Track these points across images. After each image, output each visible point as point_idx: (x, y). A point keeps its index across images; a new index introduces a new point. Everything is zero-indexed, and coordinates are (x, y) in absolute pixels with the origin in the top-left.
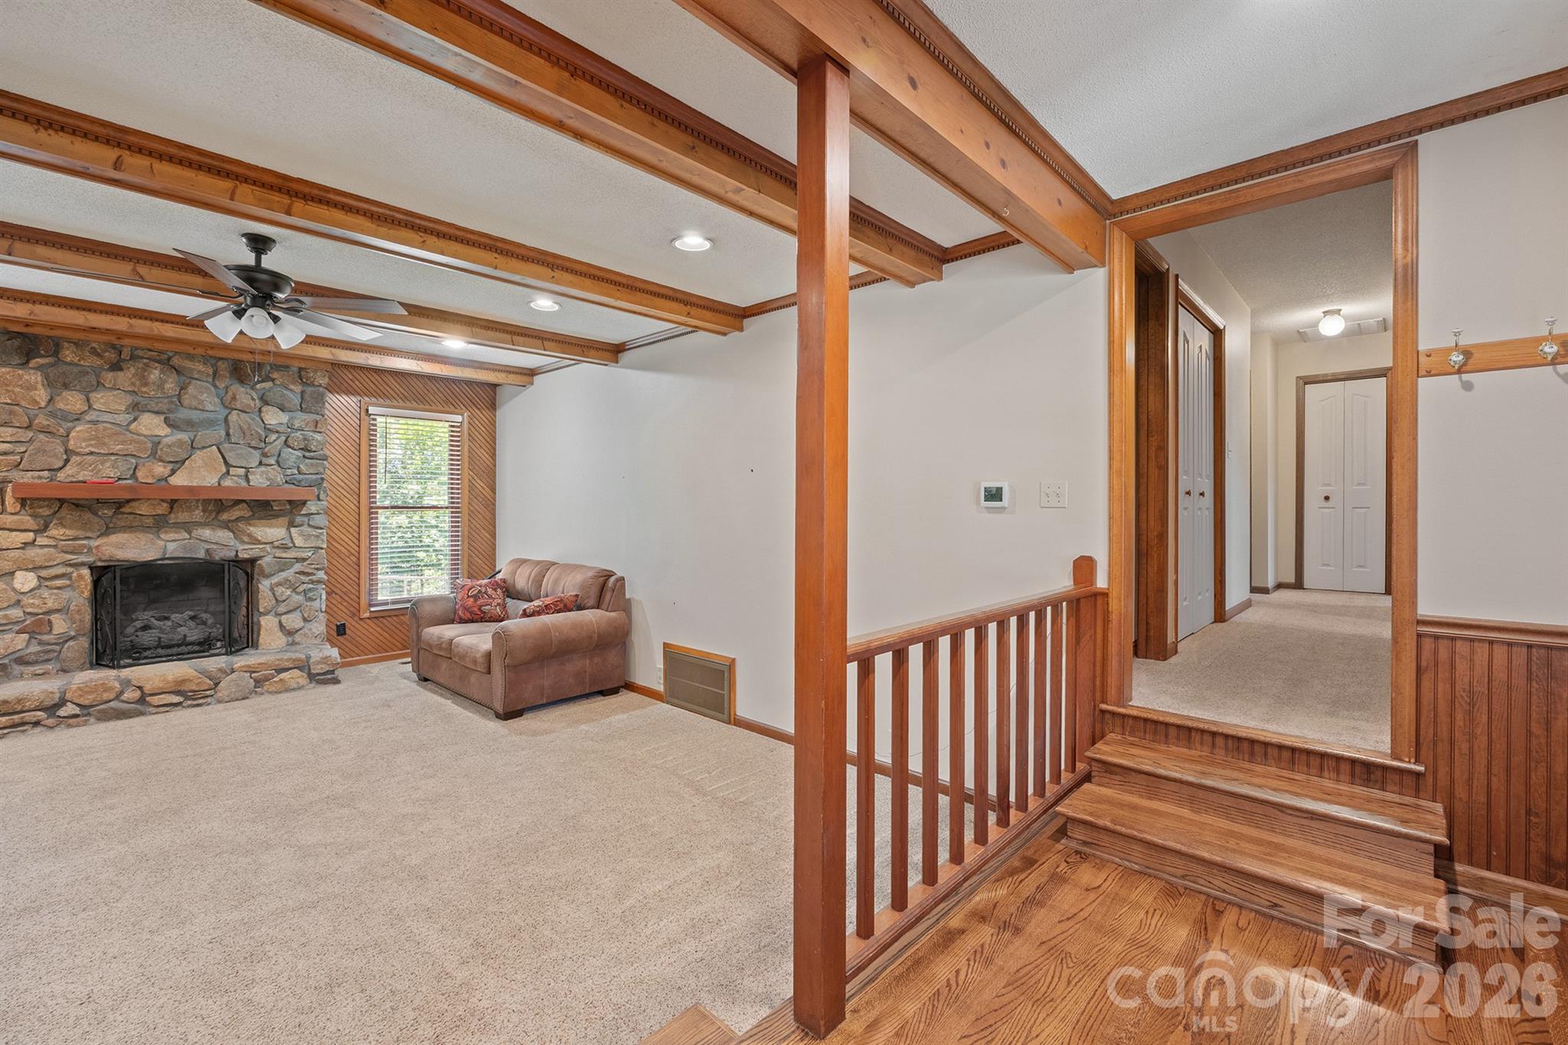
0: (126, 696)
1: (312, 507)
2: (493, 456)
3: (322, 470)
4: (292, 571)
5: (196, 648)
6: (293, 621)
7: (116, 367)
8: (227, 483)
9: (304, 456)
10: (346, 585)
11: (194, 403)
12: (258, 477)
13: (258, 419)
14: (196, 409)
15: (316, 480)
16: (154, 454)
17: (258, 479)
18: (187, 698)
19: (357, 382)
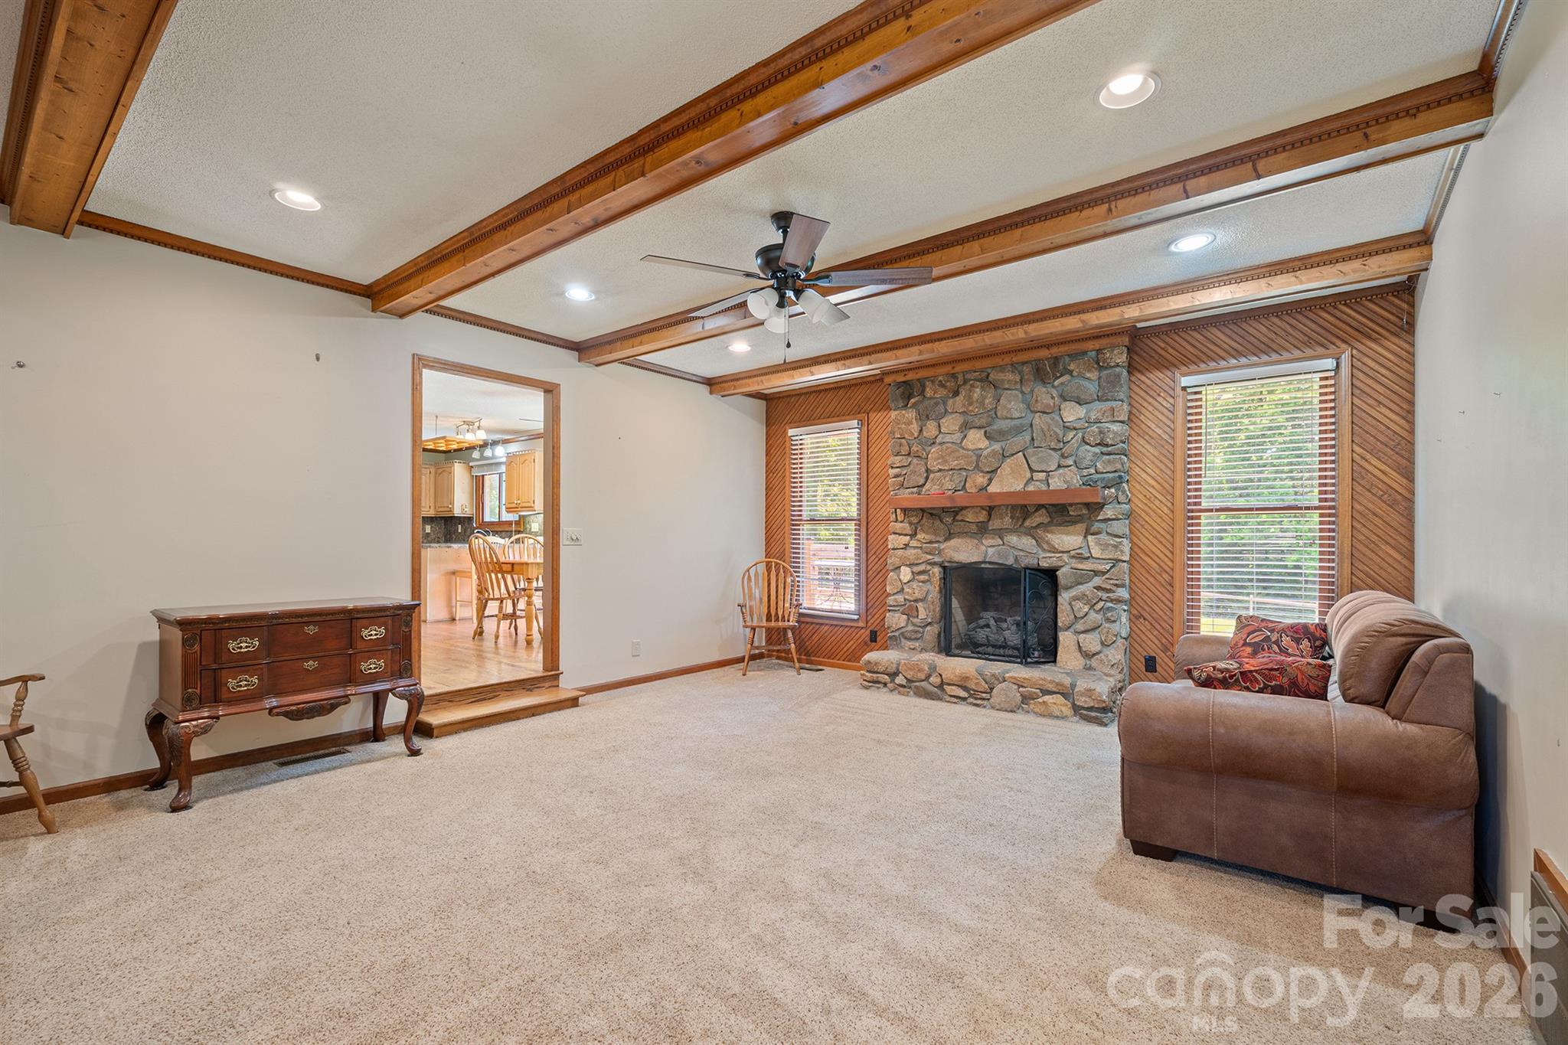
1: (1109, 512)
3: (1120, 467)
4: (1091, 585)
6: (1091, 642)
7: (956, 393)
8: (1031, 488)
9: (1102, 453)
10: (1156, 608)
11: (1005, 413)
12: (1056, 480)
13: (1058, 418)
14: (1007, 418)
15: (1113, 479)
16: (977, 466)
17: (1057, 483)
18: (971, 696)
19: (1170, 350)
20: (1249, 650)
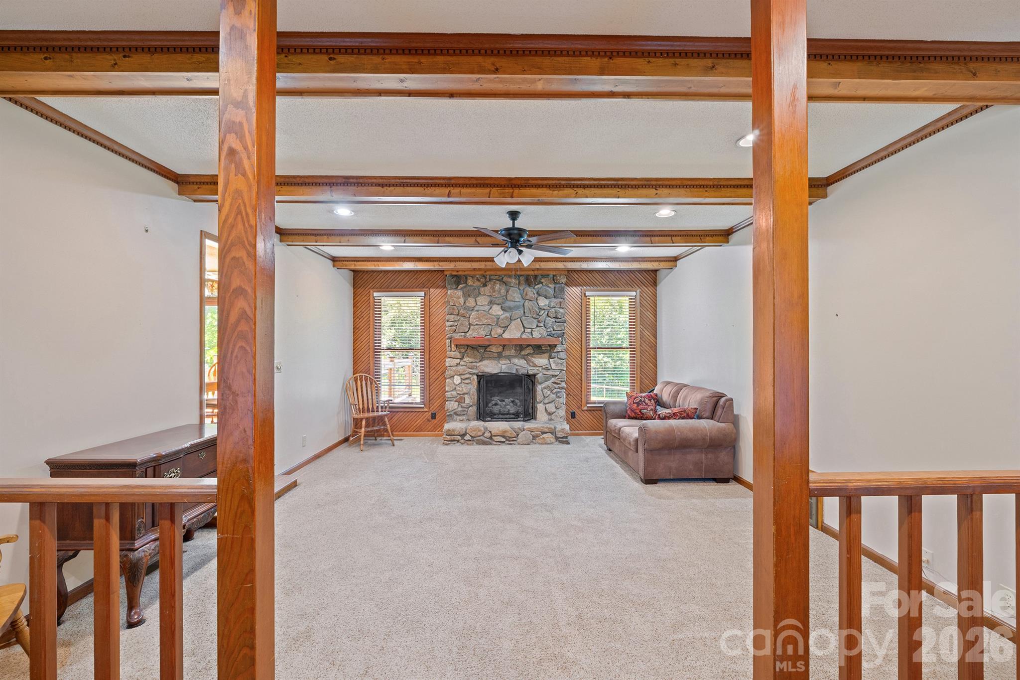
0: (485, 435)
1: (559, 348)
2: (655, 315)
3: (563, 328)
4: (551, 381)
5: (513, 416)
6: (551, 408)
7: (485, 285)
8: (524, 336)
9: (556, 321)
10: (576, 391)
11: (512, 298)
12: (536, 333)
13: (536, 303)
14: (512, 301)
15: (561, 334)
16: (497, 323)
17: (536, 335)
18: (507, 440)
19: (580, 279)
20: (636, 405)
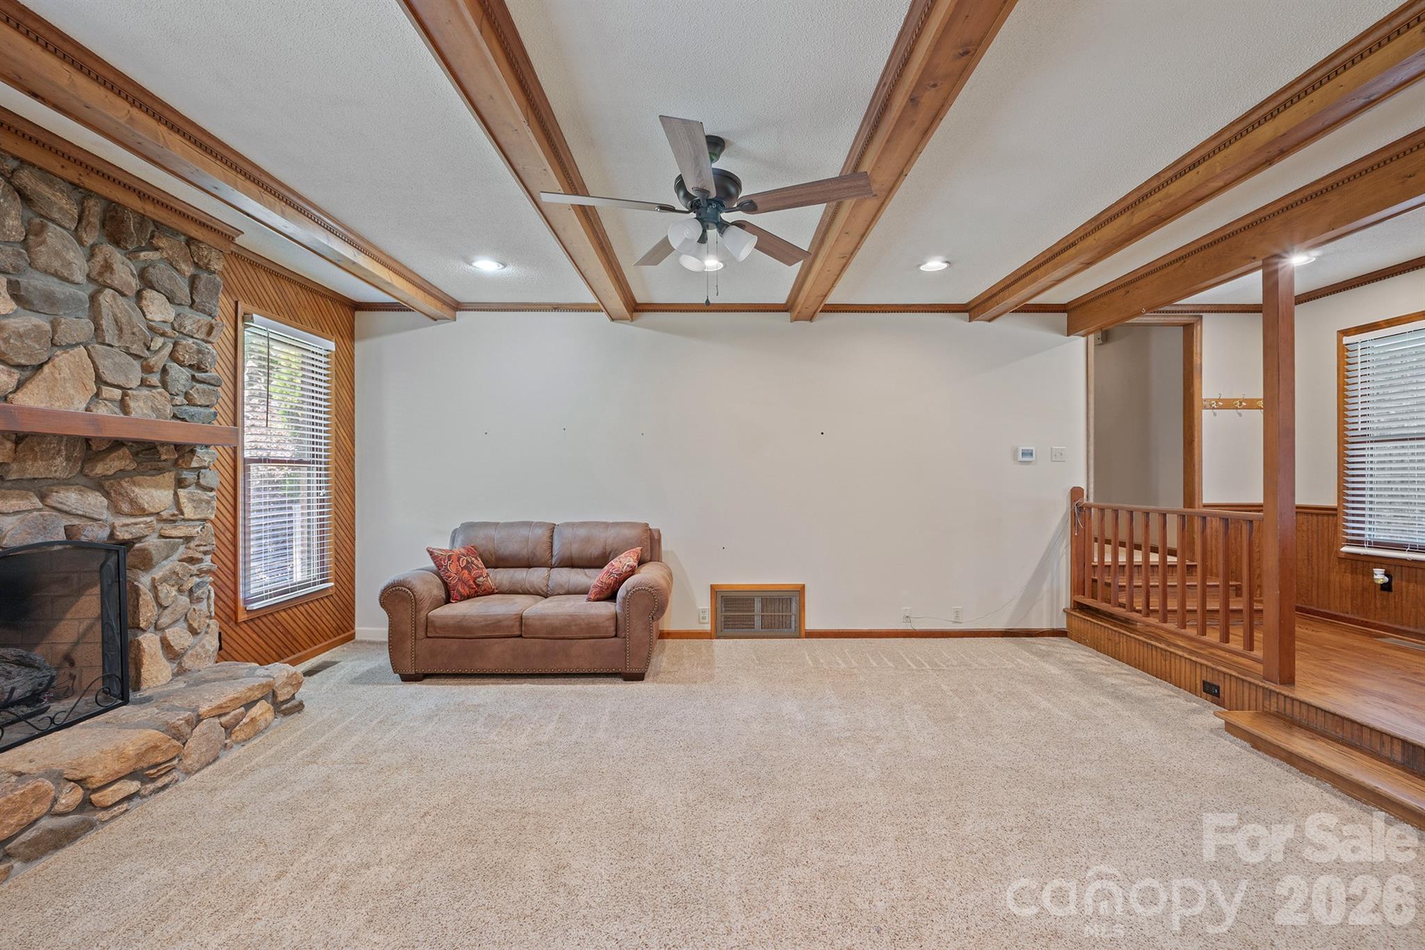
0: (62, 801)
1: (202, 457)
3: (215, 402)
4: (176, 556)
6: (179, 636)
8: (99, 412)
9: (193, 377)
11: (57, 265)
13: (138, 308)
14: (55, 275)
15: (209, 415)
18: (146, 782)
19: (232, 274)
